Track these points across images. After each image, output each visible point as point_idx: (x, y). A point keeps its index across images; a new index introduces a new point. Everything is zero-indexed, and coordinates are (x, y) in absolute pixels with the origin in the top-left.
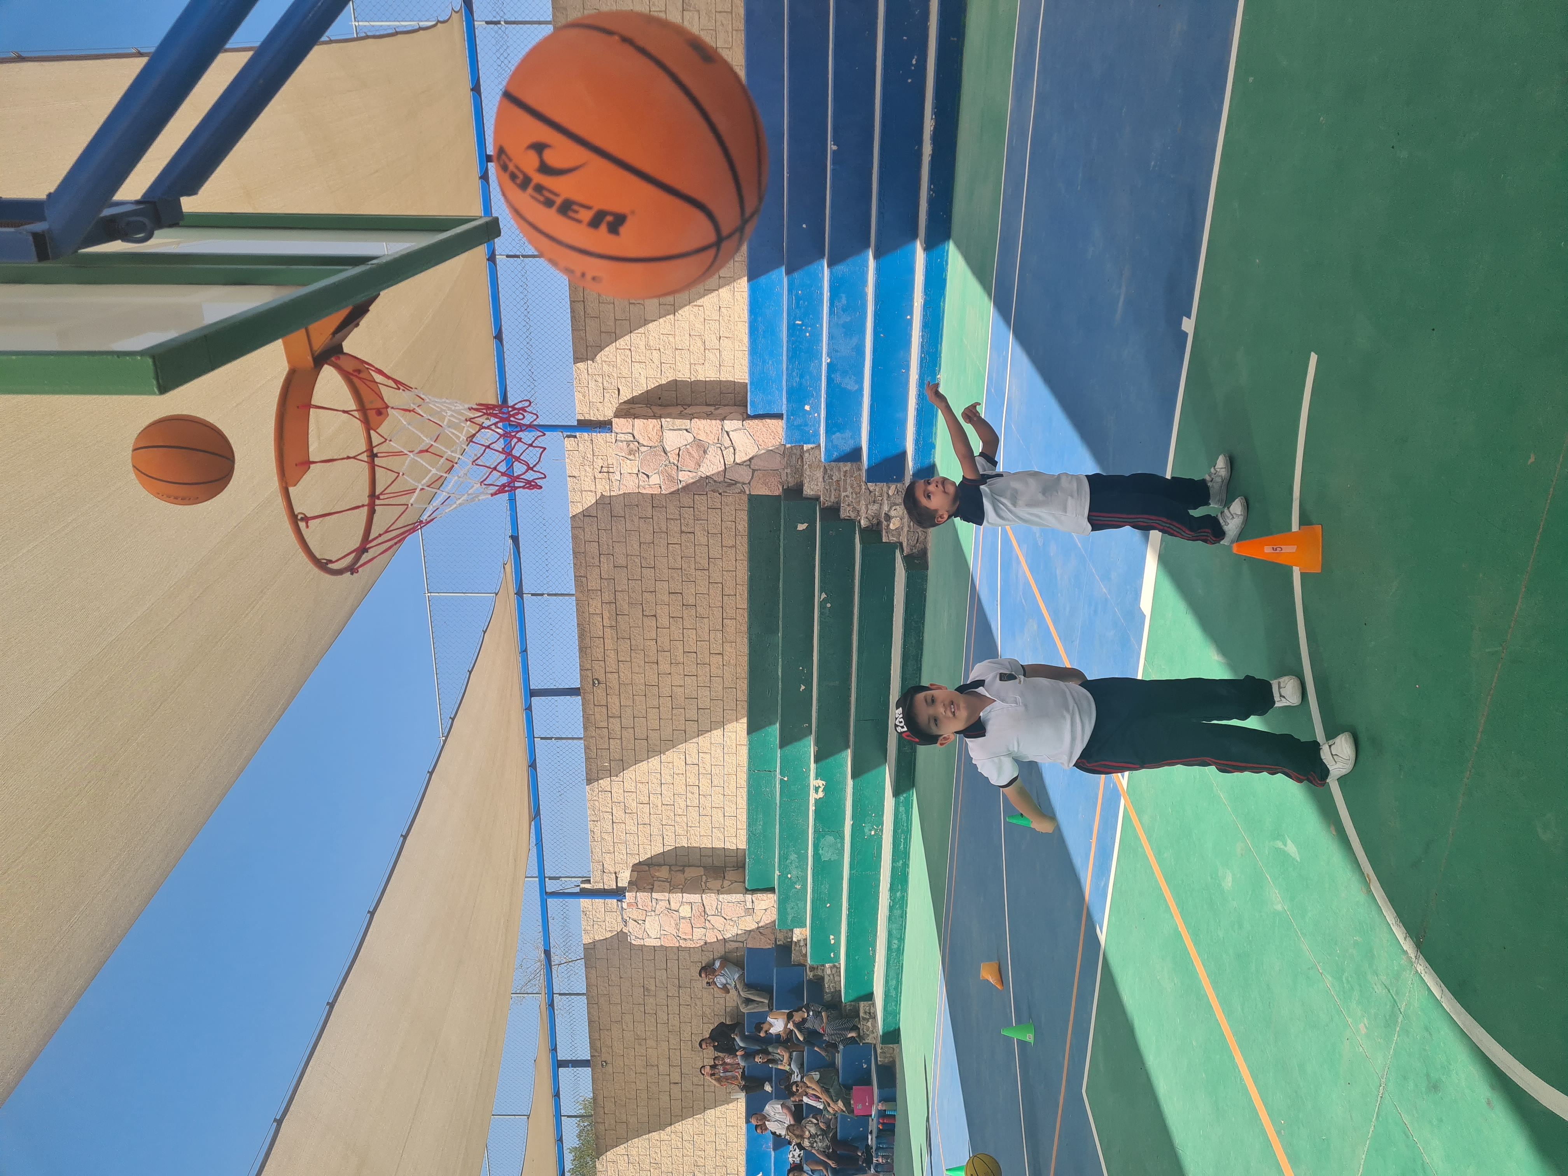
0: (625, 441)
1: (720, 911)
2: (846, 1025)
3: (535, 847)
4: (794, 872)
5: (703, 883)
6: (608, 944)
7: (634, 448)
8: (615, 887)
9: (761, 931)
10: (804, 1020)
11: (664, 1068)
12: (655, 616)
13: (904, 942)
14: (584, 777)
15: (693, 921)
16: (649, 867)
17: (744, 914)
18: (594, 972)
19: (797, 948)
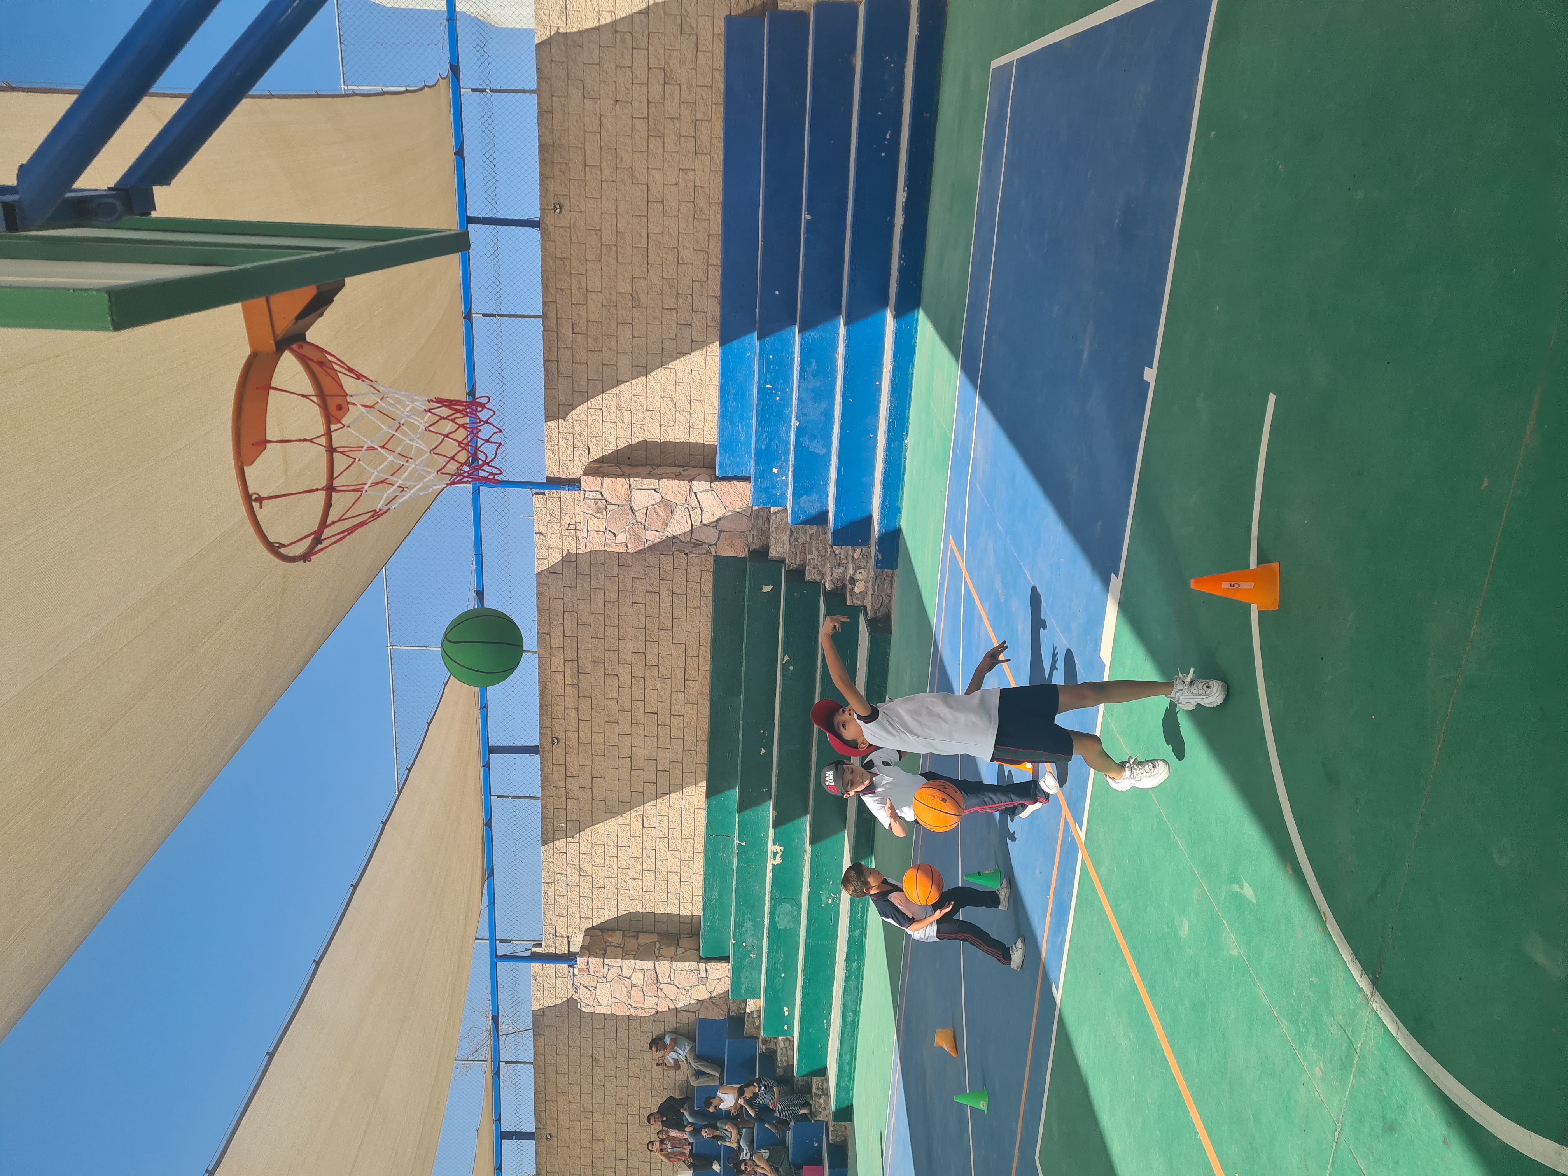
0: (592, 499)
1: (672, 979)
2: (798, 1101)
3: (487, 908)
4: (750, 941)
5: (656, 950)
6: (557, 1011)
7: (602, 506)
8: (567, 952)
9: (714, 1001)
10: (756, 1095)
11: (610, 1143)
12: (617, 675)
13: (859, 1015)
14: (540, 838)
15: (645, 989)
16: (602, 932)
17: (697, 983)
18: (542, 1040)
19: (750, 1019)
